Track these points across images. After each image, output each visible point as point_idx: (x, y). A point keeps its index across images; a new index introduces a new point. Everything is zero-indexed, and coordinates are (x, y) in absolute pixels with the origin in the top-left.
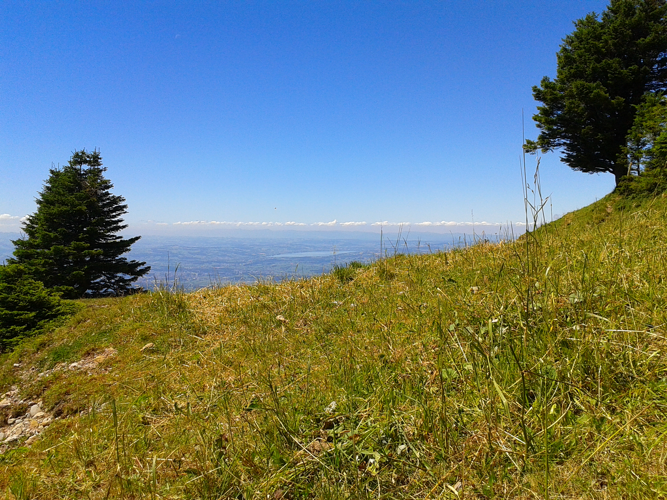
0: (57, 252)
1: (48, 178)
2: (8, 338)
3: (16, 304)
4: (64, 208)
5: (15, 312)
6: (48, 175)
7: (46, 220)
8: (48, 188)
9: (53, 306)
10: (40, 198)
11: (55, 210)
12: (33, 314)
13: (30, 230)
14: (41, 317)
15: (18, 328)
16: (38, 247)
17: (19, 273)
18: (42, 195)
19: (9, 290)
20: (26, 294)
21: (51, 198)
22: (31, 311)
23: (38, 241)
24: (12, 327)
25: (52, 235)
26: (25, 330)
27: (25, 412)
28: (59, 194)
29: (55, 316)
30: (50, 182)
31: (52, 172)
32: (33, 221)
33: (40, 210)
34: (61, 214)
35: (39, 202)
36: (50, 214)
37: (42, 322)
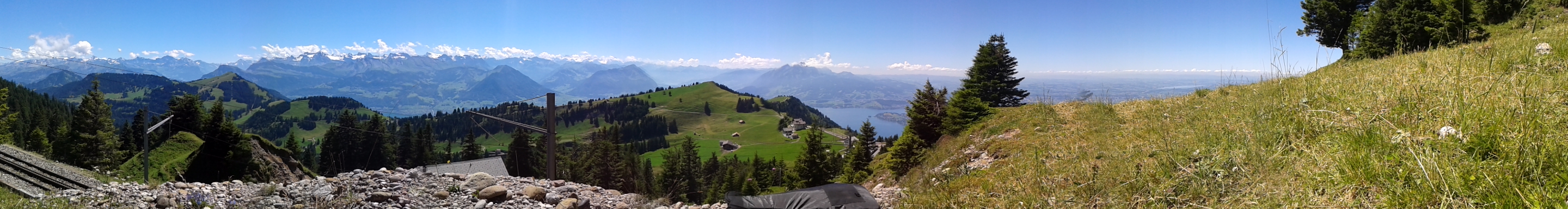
0: (985, 85)
1: (979, 49)
2: (965, 124)
3: (968, 108)
4: (987, 64)
5: (968, 112)
6: (979, 48)
7: (978, 69)
8: (978, 54)
9: (986, 110)
10: (975, 59)
11: (982, 64)
12: (976, 113)
13: (970, 74)
14: (980, 115)
15: (969, 120)
16: (975, 82)
17: (969, 94)
18: (976, 57)
19: (964, 102)
20: (973, 104)
21: (980, 59)
22: (976, 112)
23: (975, 80)
24: (967, 119)
25: (982, 77)
26: (973, 120)
28: (984, 56)
29: (987, 114)
30: (980, 51)
31: (980, 46)
32: (972, 70)
33: (975, 64)
34: (986, 67)
35: (974, 61)
36: (980, 67)
37: (981, 117)
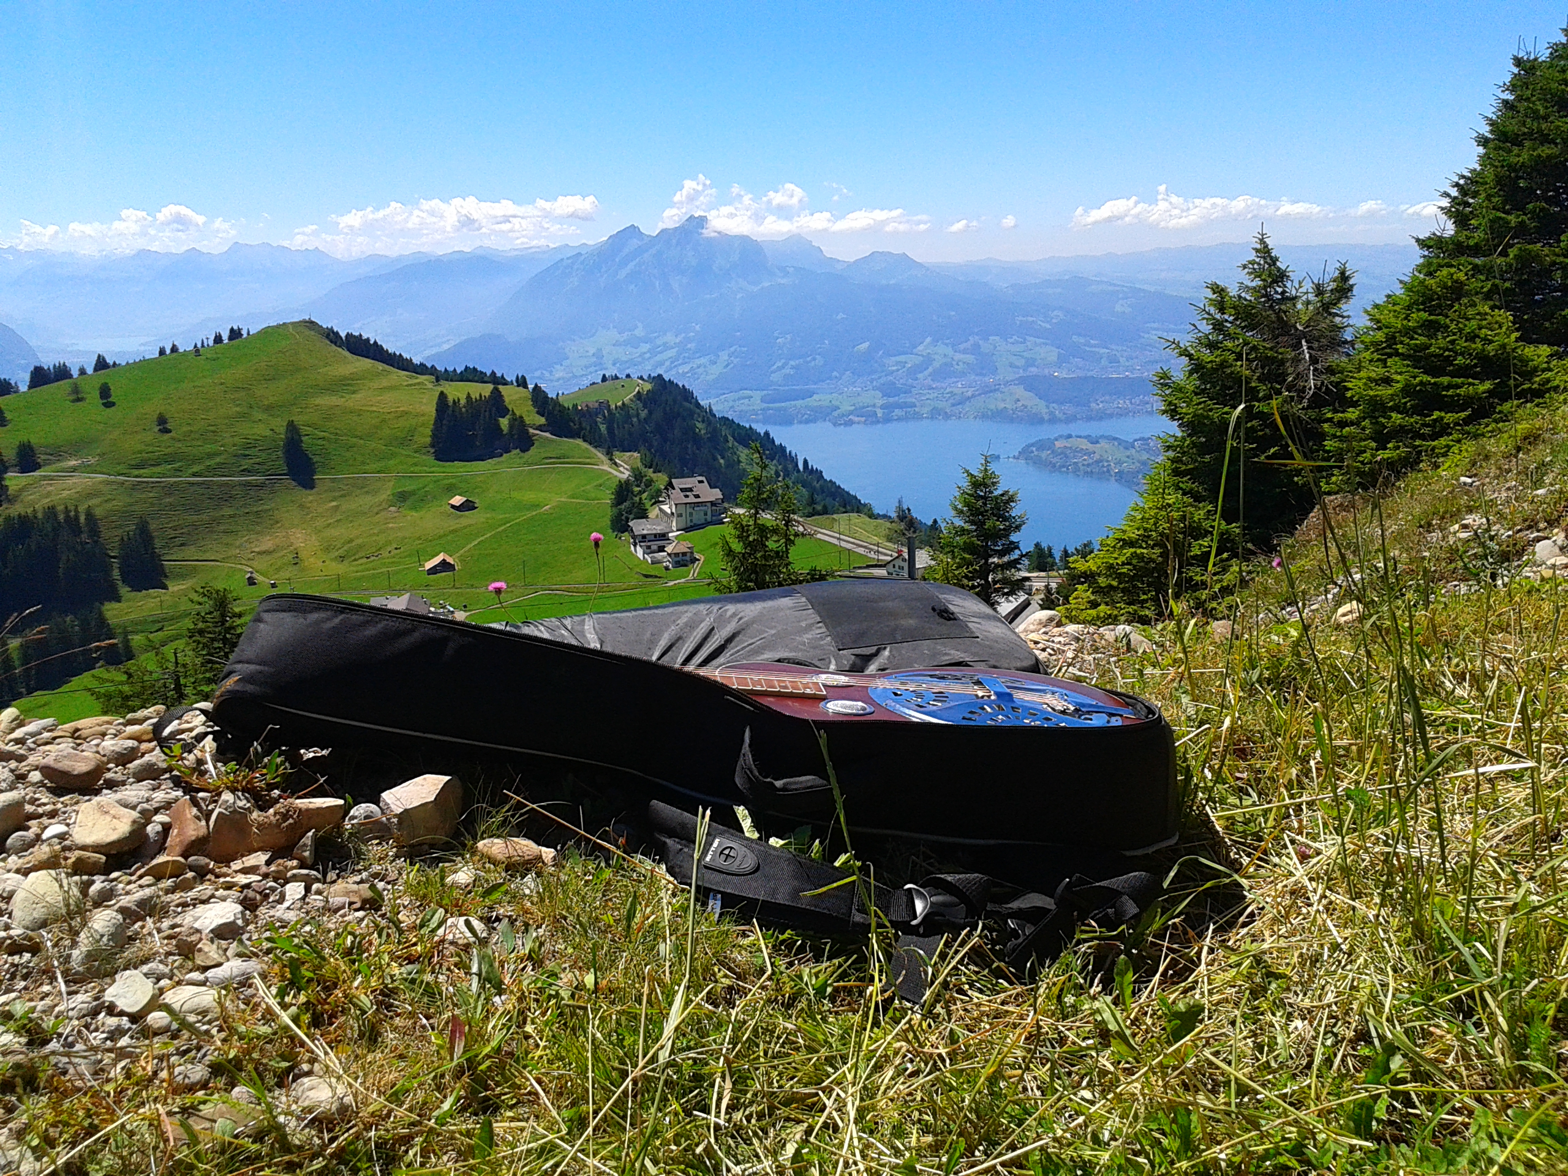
0: (1525, 260)
1: (1508, 79)
2: (1423, 437)
3: (1448, 361)
4: (1546, 151)
5: (1445, 380)
6: (1507, 72)
7: (1499, 181)
8: (1505, 102)
10: (1485, 130)
11: (1523, 156)
12: (1487, 385)
13: (1459, 213)
14: (1502, 394)
15: (1449, 417)
16: (1476, 250)
17: (1457, 291)
18: (1492, 123)
19: (1431, 328)
20: (1472, 337)
21: (1513, 127)
22: (1482, 381)
23: (1478, 236)
24: (1436, 414)
25: (1513, 219)
26: (1467, 421)
27: (1520, 554)
28: (1536, 116)
29: (1538, 393)
30: (1513, 87)
31: (1518, 62)
32: (1468, 187)
33: (1484, 160)
34: (1539, 166)
35: (1483, 141)
36: (1512, 168)
37: (1507, 406)
